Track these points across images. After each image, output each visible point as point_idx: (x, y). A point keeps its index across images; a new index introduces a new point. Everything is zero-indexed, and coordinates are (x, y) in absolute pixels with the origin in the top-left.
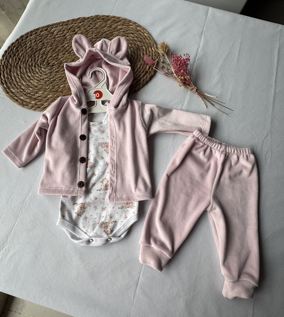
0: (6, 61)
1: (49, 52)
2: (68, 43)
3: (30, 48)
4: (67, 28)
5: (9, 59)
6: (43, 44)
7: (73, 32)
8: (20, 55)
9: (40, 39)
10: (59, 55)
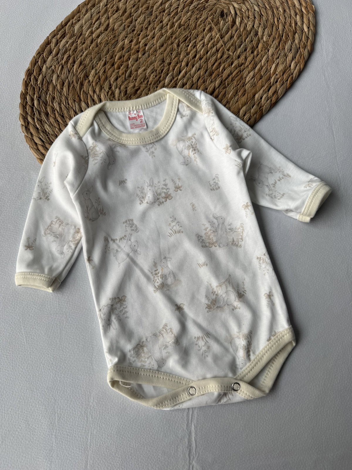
0: (42, 134)
1: (104, 72)
2: (126, 37)
3: (64, 83)
4: (99, 12)
5: (43, 127)
6: (81, 63)
7: (117, 11)
8: (58, 109)
9: (68, 57)
10: (129, 66)
